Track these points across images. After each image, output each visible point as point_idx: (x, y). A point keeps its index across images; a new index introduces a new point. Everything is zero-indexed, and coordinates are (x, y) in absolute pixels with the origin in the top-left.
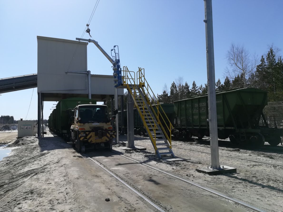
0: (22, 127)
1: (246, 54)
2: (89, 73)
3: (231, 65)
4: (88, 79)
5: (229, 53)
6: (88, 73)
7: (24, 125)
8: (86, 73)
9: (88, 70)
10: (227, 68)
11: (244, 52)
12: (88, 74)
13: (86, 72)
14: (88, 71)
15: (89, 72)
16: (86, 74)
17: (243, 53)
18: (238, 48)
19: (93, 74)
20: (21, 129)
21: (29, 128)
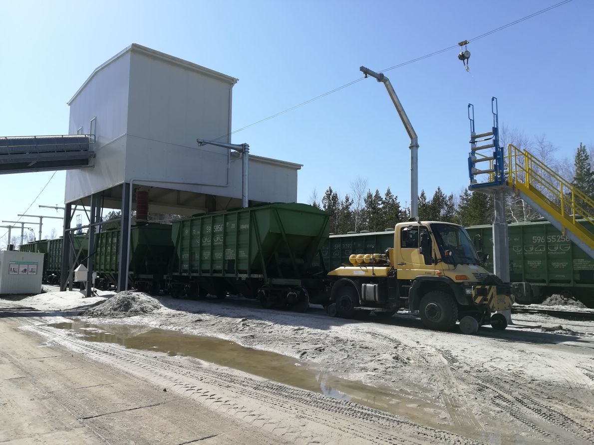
0: (12, 267)
7: (19, 263)
8: (241, 147)
16: (241, 150)
20: (10, 273)
21: (32, 271)
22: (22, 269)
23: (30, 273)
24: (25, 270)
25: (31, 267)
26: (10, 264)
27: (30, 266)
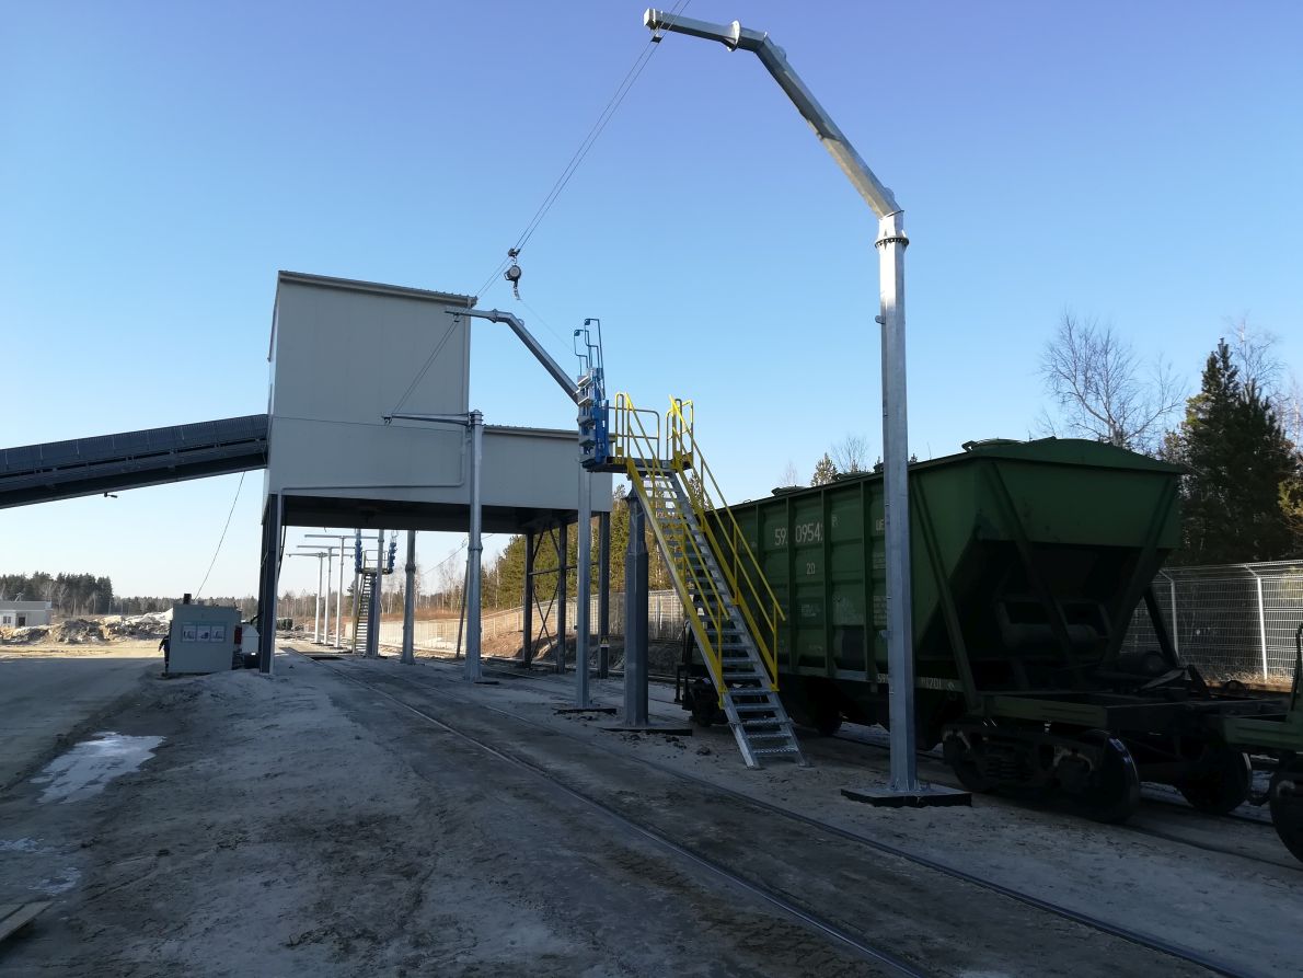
1: (1124, 359)
2: (476, 422)
3: (1061, 400)
4: (471, 442)
5: (1052, 350)
6: (473, 421)
7: (197, 624)
8: (466, 419)
9: (471, 410)
10: (1044, 412)
11: (1113, 352)
12: (473, 426)
13: (467, 415)
14: (473, 415)
15: (477, 417)
16: (465, 424)
17: (1109, 356)
18: (1089, 331)
19: (489, 424)
20: (183, 639)
21: (217, 637)
22: (201, 633)
23: (213, 640)
24: (207, 634)
25: (215, 629)
26: (183, 626)
27: (213, 628)
